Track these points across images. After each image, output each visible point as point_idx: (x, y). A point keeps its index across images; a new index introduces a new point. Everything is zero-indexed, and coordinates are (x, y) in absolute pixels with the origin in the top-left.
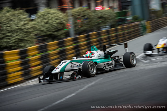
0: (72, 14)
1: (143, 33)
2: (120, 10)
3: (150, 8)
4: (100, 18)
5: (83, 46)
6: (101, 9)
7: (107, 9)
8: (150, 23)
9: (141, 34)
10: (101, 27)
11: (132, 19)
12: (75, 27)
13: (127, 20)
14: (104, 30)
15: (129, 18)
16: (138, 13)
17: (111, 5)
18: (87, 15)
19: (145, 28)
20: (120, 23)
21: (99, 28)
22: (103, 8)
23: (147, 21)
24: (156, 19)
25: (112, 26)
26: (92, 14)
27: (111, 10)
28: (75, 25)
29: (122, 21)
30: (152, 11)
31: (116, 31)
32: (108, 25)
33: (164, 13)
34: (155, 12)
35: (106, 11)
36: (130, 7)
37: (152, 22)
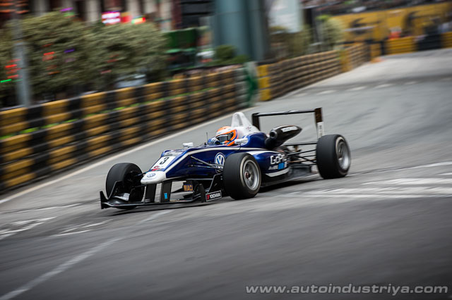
0: (26, 32)
1: (248, 99)
2: (177, 26)
3: (272, 25)
4: (115, 48)
5: (57, 136)
6: (118, 20)
7: (136, 20)
8: (269, 70)
9: (243, 104)
10: (119, 79)
11: (214, 57)
12: (34, 74)
13: (201, 58)
14: (126, 87)
15: (207, 53)
16: (234, 38)
17: (150, 9)
18: (75, 37)
19: (254, 86)
20: (177, 66)
21: (111, 82)
22: (124, 20)
23: (260, 64)
24: (288, 60)
25: (151, 77)
26: (89, 36)
27: (150, 26)
28: (34, 67)
29: (184, 62)
30: (278, 35)
31: (165, 90)
32: (141, 73)
33: (312, 41)
34: (285, 36)
35: (134, 27)
36: (207, 18)
37: (275, 69)
